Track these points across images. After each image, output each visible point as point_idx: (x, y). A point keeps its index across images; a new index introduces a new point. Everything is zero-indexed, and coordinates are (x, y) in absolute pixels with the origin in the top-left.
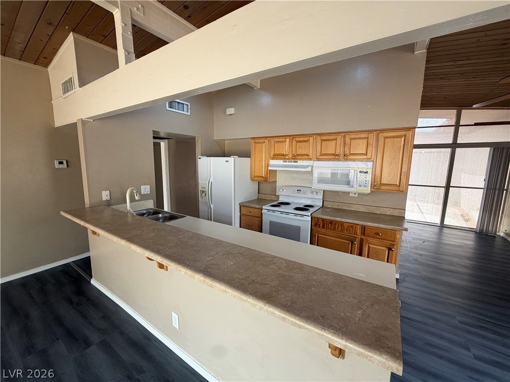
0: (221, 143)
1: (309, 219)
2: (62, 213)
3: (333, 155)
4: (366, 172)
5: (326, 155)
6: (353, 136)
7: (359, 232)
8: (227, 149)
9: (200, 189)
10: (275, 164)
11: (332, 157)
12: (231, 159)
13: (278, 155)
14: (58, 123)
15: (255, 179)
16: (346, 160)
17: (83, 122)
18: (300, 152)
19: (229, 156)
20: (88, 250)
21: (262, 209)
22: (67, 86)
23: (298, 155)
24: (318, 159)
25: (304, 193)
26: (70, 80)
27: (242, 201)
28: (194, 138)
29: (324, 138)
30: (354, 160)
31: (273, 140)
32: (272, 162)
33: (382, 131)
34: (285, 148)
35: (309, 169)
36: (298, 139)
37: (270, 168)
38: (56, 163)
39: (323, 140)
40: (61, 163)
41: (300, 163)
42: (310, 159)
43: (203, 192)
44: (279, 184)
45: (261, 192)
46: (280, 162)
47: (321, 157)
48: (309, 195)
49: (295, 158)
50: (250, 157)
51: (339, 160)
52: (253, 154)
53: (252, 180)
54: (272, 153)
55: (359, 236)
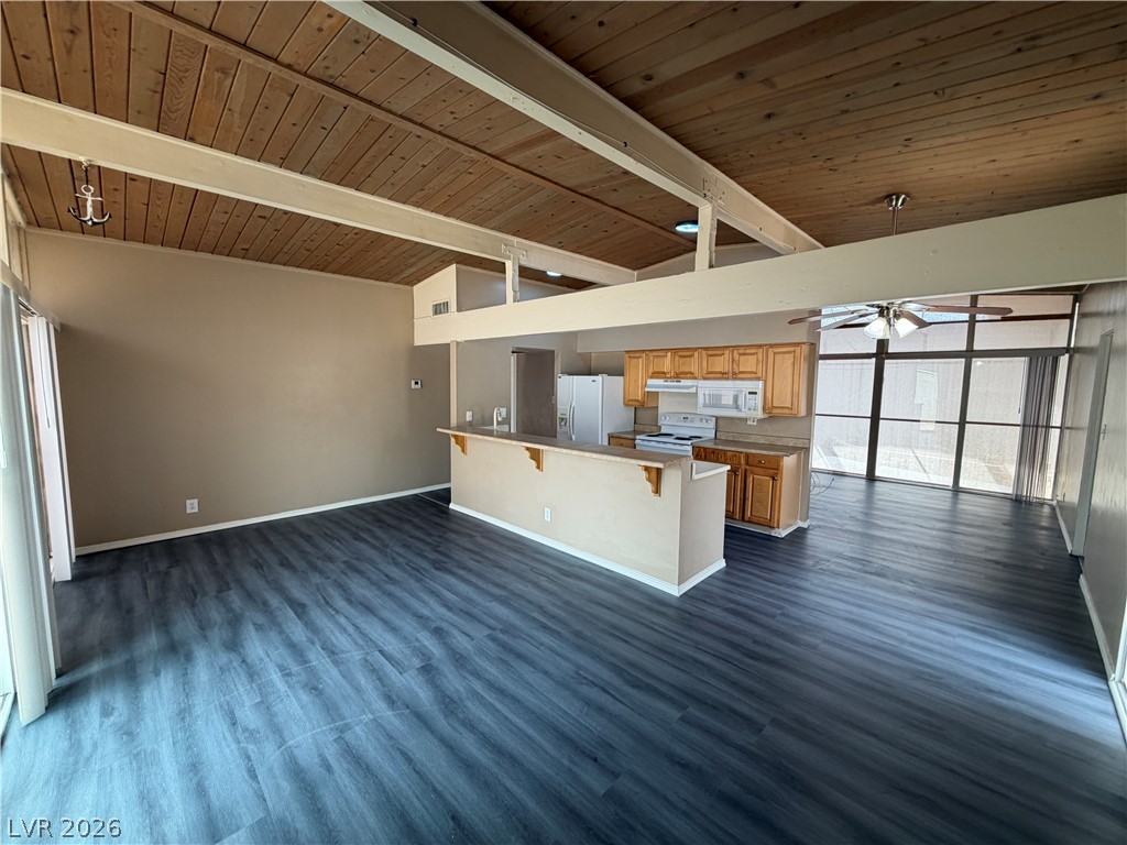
0: (586, 357)
1: (690, 448)
2: (439, 430)
3: (721, 373)
4: (755, 393)
5: (713, 373)
6: (741, 351)
7: (743, 461)
8: (593, 364)
9: (559, 415)
10: (655, 384)
11: (719, 375)
12: (599, 378)
13: (658, 373)
14: (418, 342)
15: (630, 403)
16: (735, 379)
17: (458, 343)
18: (683, 369)
19: (597, 375)
20: (449, 481)
21: (635, 440)
22: (440, 309)
23: (681, 373)
24: (705, 379)
25: (692, 421)
26: (446, 304)
27: (611, 431)
28: (552, 353)
29: (710, 353)
30: (743, 379)
31: (651, 355)
32: (650, 382)
33: (772, 346)
34: (667, 364)
35: (693, 390)
36: (680, 354)
37: (647, 390)
38: (413, 382)
39: (709, 356)
40: (417, 383)
41: (684, 382)
42: (695, 378)
43: (563, 419)
44: (661, 410)
45: (638, 421)
46: (660, 382)
47: (708, 376)
48: (697, 424)
49: (678, 376)
50: (622, 375)
51: (727, 379)
52: (627, 372)
53: (626, 405)
54: (651, 371)
55: (744, 466)
